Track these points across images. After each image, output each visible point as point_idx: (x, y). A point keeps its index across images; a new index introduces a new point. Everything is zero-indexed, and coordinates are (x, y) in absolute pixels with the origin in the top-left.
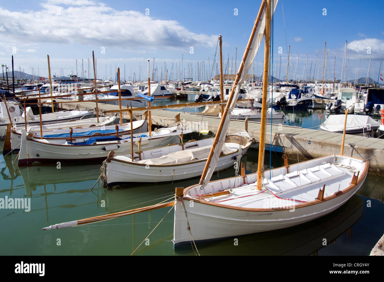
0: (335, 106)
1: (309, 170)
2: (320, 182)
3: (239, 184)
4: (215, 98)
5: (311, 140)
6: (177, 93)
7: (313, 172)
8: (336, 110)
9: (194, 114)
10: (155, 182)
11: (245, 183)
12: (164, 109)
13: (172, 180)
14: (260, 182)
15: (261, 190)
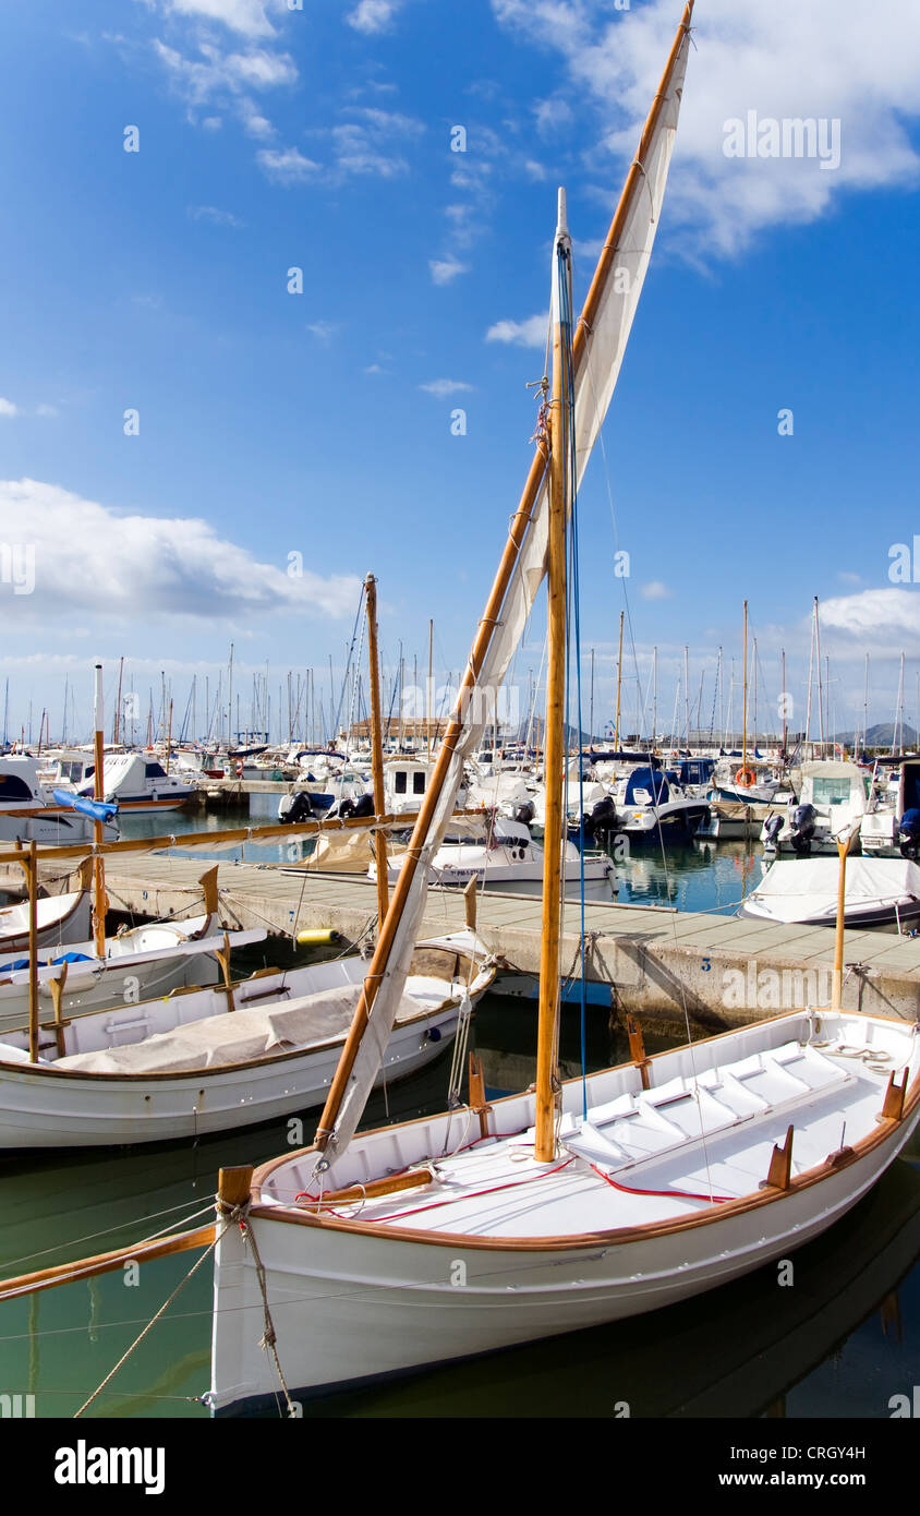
0: (794, 826)
1: (725, 1070)
2: (770, 1116)
3: (464, 1141)
4: (356, 805)
5: (711, 954)
6: (210, 788)
7: (742, 1079)
8: (796, 841)
9: (274, 868)
10: (125, 1145)
11: (485, 1135)
12: (162, 850)
13: (191, 1133)
14: (546, 1128)
15: (553, 1160)
